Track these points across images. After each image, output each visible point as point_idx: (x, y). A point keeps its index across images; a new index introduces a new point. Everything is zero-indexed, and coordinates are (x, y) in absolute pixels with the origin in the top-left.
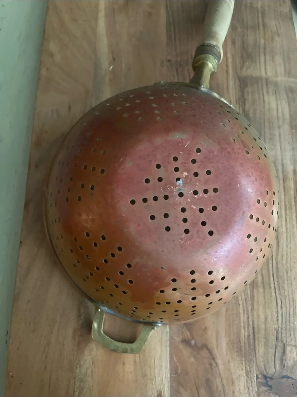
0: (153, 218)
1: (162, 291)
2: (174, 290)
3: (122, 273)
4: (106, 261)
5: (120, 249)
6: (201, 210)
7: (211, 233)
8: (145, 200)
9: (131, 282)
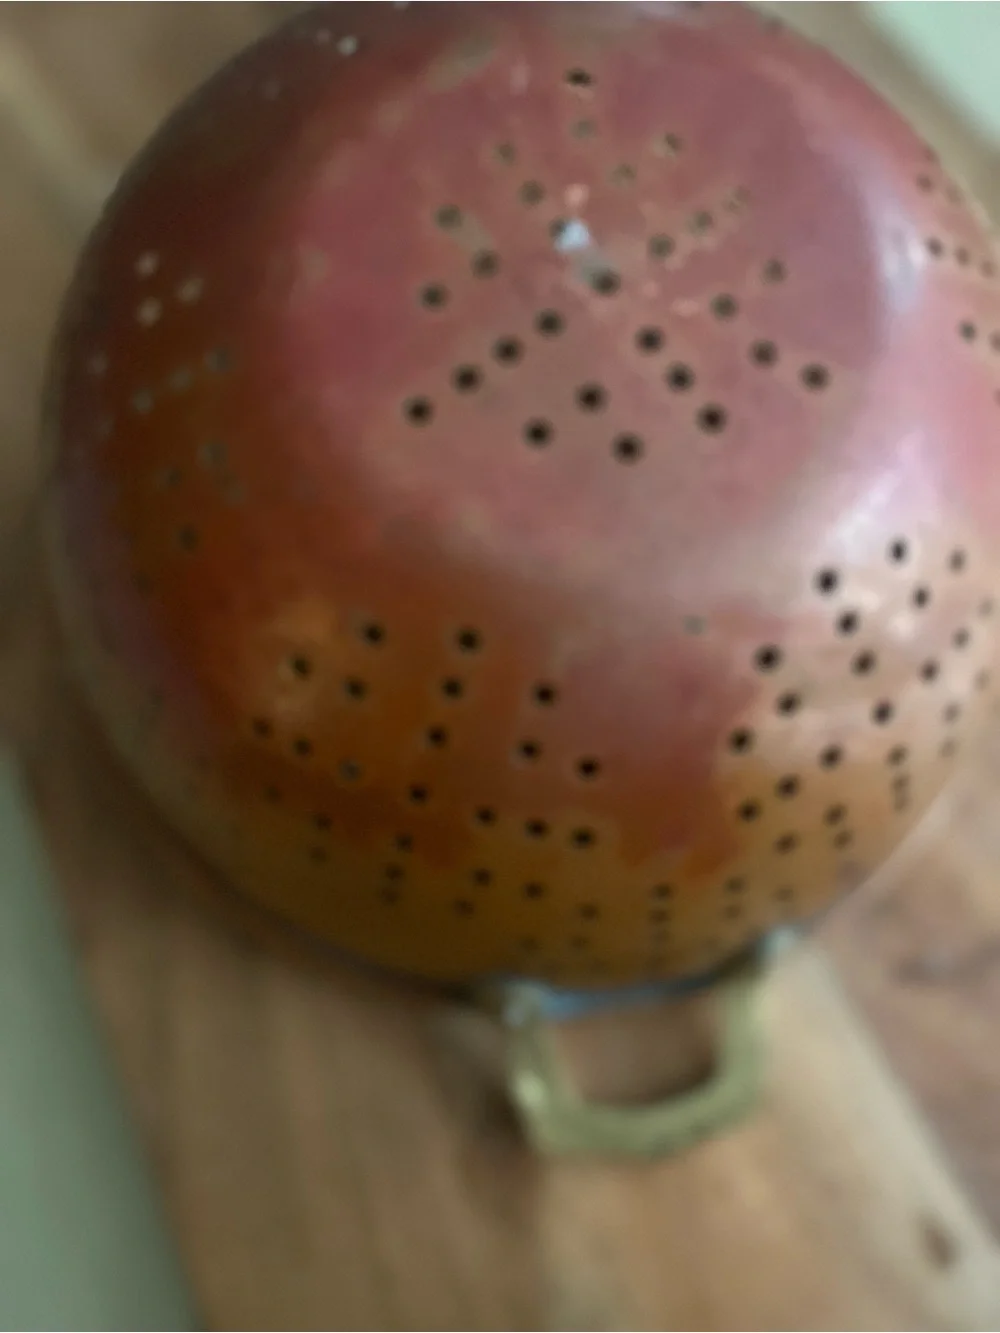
0: (539, 434)
1: (741, 741)
2: (789, 704)
3: (530, 750)
4: (437, 736)
5: (468, 640)
6: (725, 307)
7: (815, 378)
8: (467, 379)
9: (588, 768)
